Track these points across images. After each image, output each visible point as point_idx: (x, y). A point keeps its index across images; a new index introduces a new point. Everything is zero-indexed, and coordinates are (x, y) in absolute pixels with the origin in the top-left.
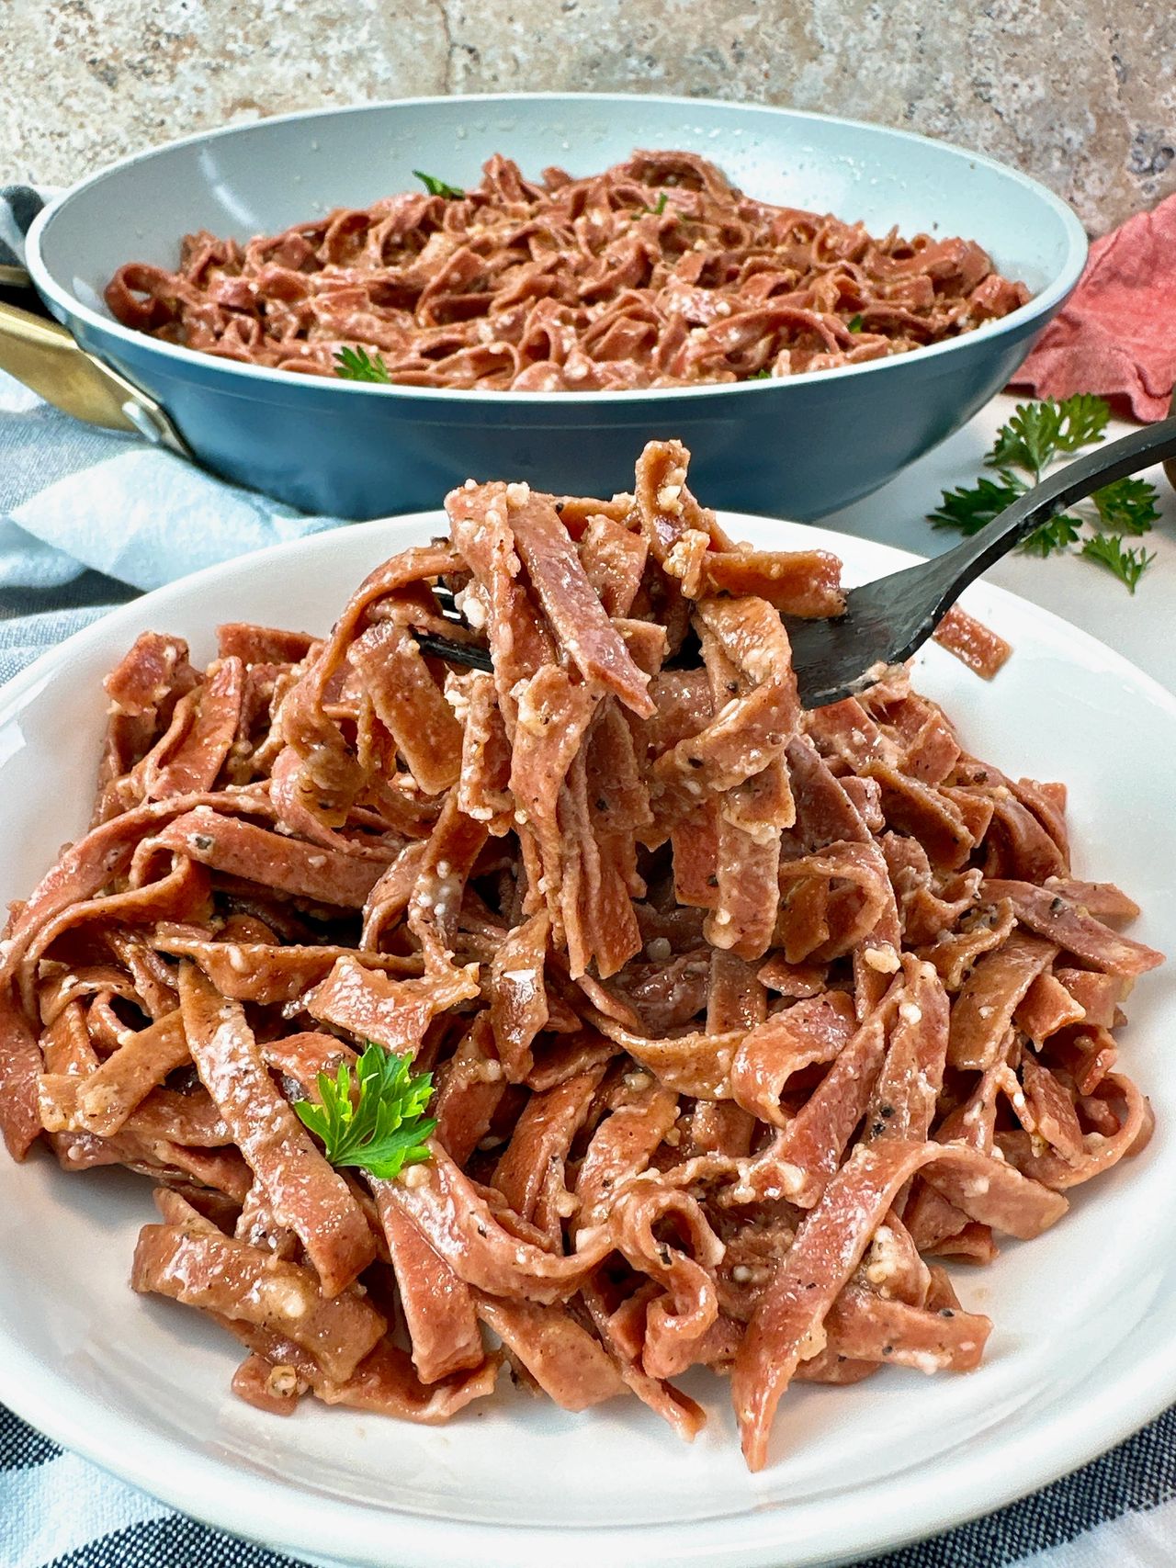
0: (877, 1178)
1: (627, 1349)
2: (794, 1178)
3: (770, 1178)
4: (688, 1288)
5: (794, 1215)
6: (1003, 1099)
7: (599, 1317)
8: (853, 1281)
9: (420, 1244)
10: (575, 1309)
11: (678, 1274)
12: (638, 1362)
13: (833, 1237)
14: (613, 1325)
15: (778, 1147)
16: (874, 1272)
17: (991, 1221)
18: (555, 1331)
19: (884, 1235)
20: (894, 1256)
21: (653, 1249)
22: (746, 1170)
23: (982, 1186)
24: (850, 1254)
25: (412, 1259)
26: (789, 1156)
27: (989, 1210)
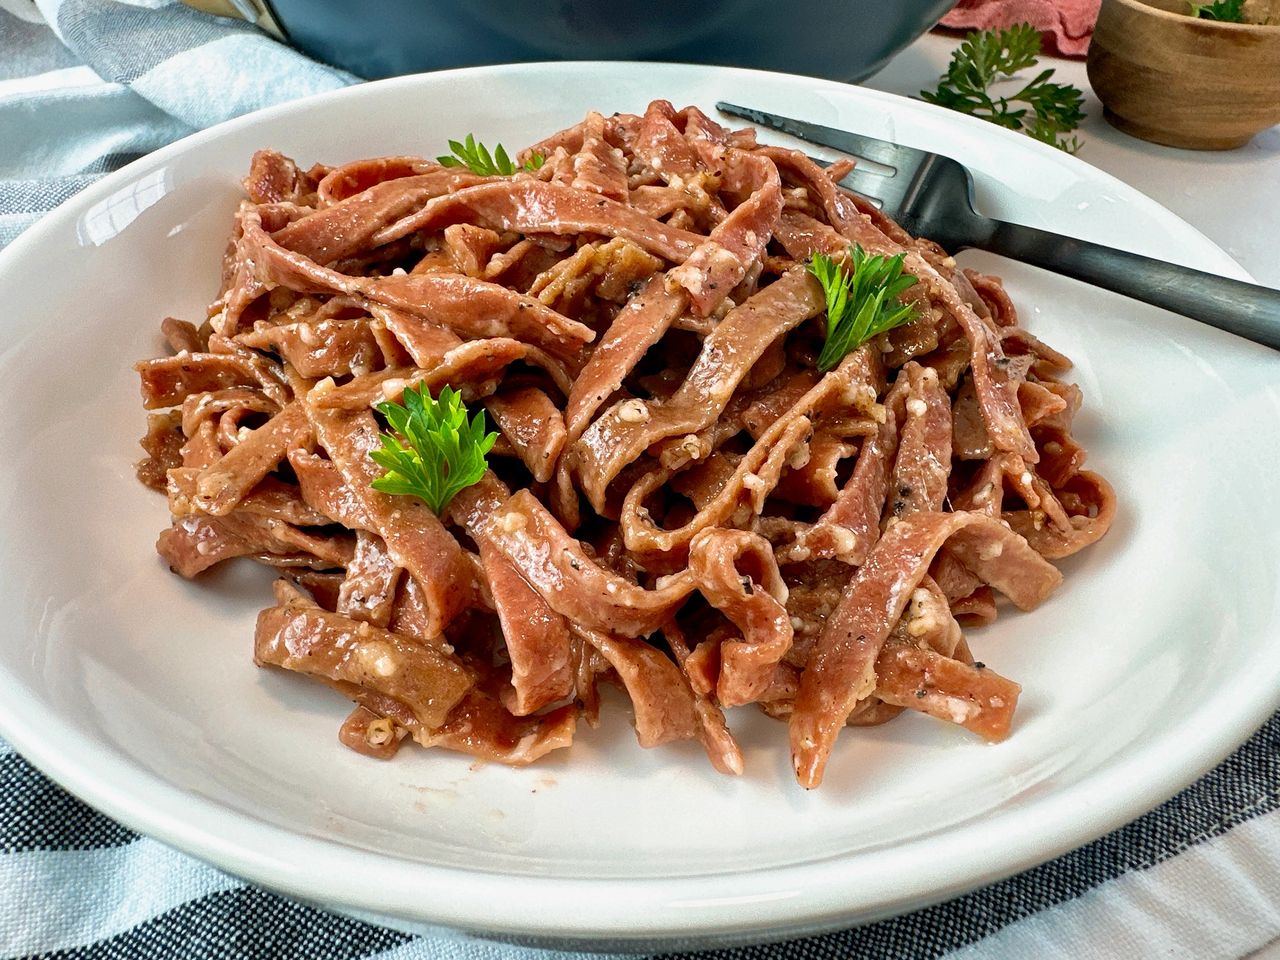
0: (915, 544)
1: (701, 684)
2: (847, 540)
3: (824, 541)
4: (763, 619)
5: (842, 572)
6: (1009, 484)
7: (679, 649)
8: (892, 636)
9: (518, 582)
10: (659, 642)
11: (755, 605)
12: (712, 698)
13: (878, 594)
14: (692, 660)
15: (833, 512)
16: (915, 627)
17: (1002, 585)
18: (646, 656)
19: (922, 595)
20: (932, 614)
21: (737, 581)
22: (802, 533)
23: (997, 550)
24: (893, 609)
25: (512, 593)
26: (843, 520)
27: (998, 575)
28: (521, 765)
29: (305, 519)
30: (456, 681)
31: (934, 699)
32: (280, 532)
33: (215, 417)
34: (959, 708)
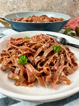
0: (61, 68)
1: (44, 80)
2: (56, 68)
3: (54, 68)
4: (49, 74)
5: (56, 70)
6: (69, 63)
7: (42, 77)
8: (60, 76)
9: (29, 71)
10: (40, 76)
11: (48, 73)
12: (45, 81)
13: (59, 72)
14: (43, 78)
15: (55, 65)
16: (62, 75)
17: (69, 72)
18: (39, 77)
19: (62, 72)
20: (63, 74)
21: (47, 71)
22: (52, 67)
23: (68, 69)
24: (60, 74)
26: (56, 66)
27: (69, 71)
28: (29, 87)
29: (12, 66)
30: (24, 79)
31: (63, 81)
32: (10, 67)
33: (6, 58)
34: (65, 82)
